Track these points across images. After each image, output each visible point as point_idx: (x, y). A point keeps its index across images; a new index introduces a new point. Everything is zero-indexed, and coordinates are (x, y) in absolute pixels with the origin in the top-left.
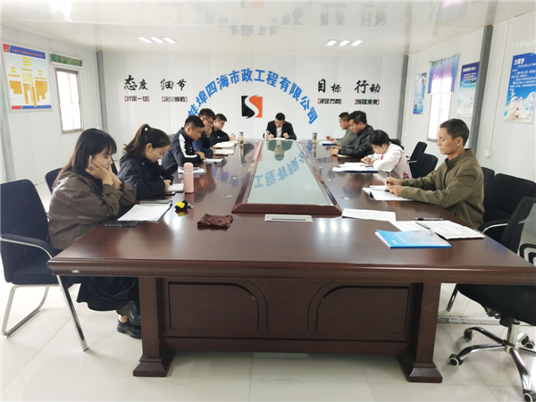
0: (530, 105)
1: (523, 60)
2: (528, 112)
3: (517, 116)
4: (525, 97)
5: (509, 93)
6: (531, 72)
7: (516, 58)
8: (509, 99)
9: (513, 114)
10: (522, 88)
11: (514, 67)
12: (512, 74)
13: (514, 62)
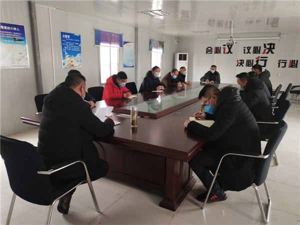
0: (79, 60)
1: (69, 36)
2: (79, 63)
3: (73, 65)
4: (75, 55)
5: (64, 53)
6: (76, 43)
7: (62, 33)
8: (64, 56)
9: (70, 64)
10: (71, 51)
11: (62, 39)
12: (62, 42)
13: (62, 36)
